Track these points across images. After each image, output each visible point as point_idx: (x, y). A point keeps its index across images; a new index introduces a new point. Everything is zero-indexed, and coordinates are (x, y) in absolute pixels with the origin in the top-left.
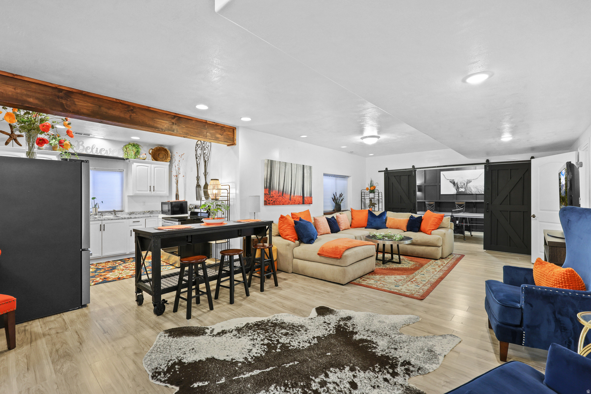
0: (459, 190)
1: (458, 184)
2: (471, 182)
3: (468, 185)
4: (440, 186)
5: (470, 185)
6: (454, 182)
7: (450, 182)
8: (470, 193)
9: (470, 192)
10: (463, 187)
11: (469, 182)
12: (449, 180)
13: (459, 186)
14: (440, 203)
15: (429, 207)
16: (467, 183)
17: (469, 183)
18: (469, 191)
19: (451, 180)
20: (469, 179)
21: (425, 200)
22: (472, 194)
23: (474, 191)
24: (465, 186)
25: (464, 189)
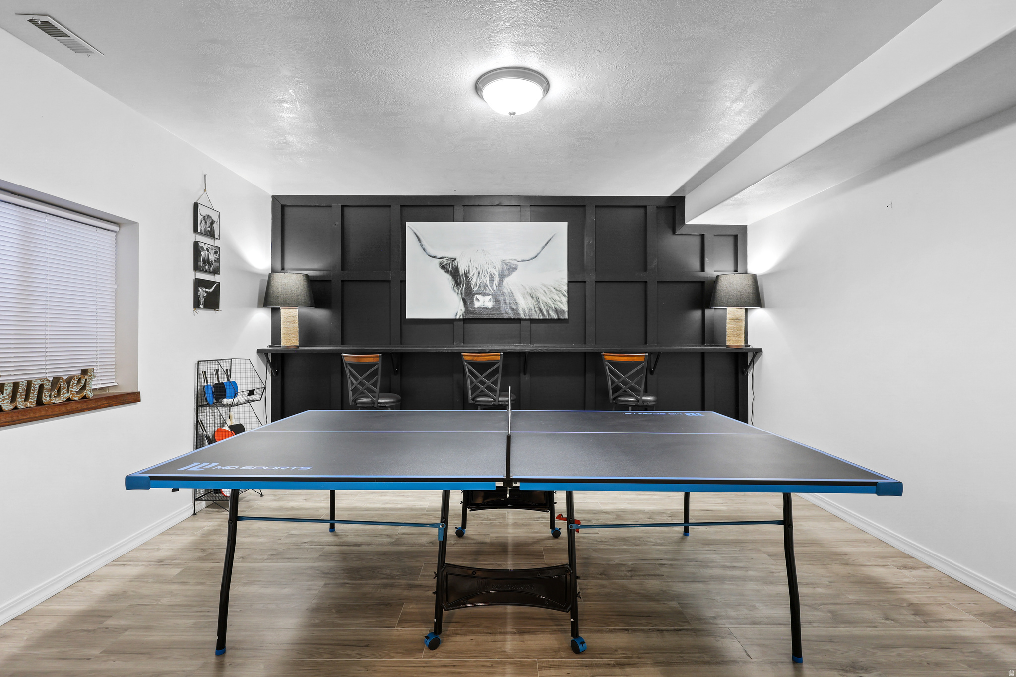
0: (472, 304)
1: (471, 275)
2: (515, 269)
3: (506, 280)
4: (403, 282)
5: (511, 282)
6: (457, 269)
7: (443, 267)
8: (513, 317)
9: (513, 309)
10: (487, 291)
11: (508, 270)
12: (437, 261)
13: (473, 285)
14: (402, 355)
15: (356, 379)
16: (502, 276)
17: (509, 275)
18: (508, 309)
19: (445, 262)
21: (343, 342)
22: (519, 321)
23: (525, 307)
24: (494, 287)
25: (490, 297)
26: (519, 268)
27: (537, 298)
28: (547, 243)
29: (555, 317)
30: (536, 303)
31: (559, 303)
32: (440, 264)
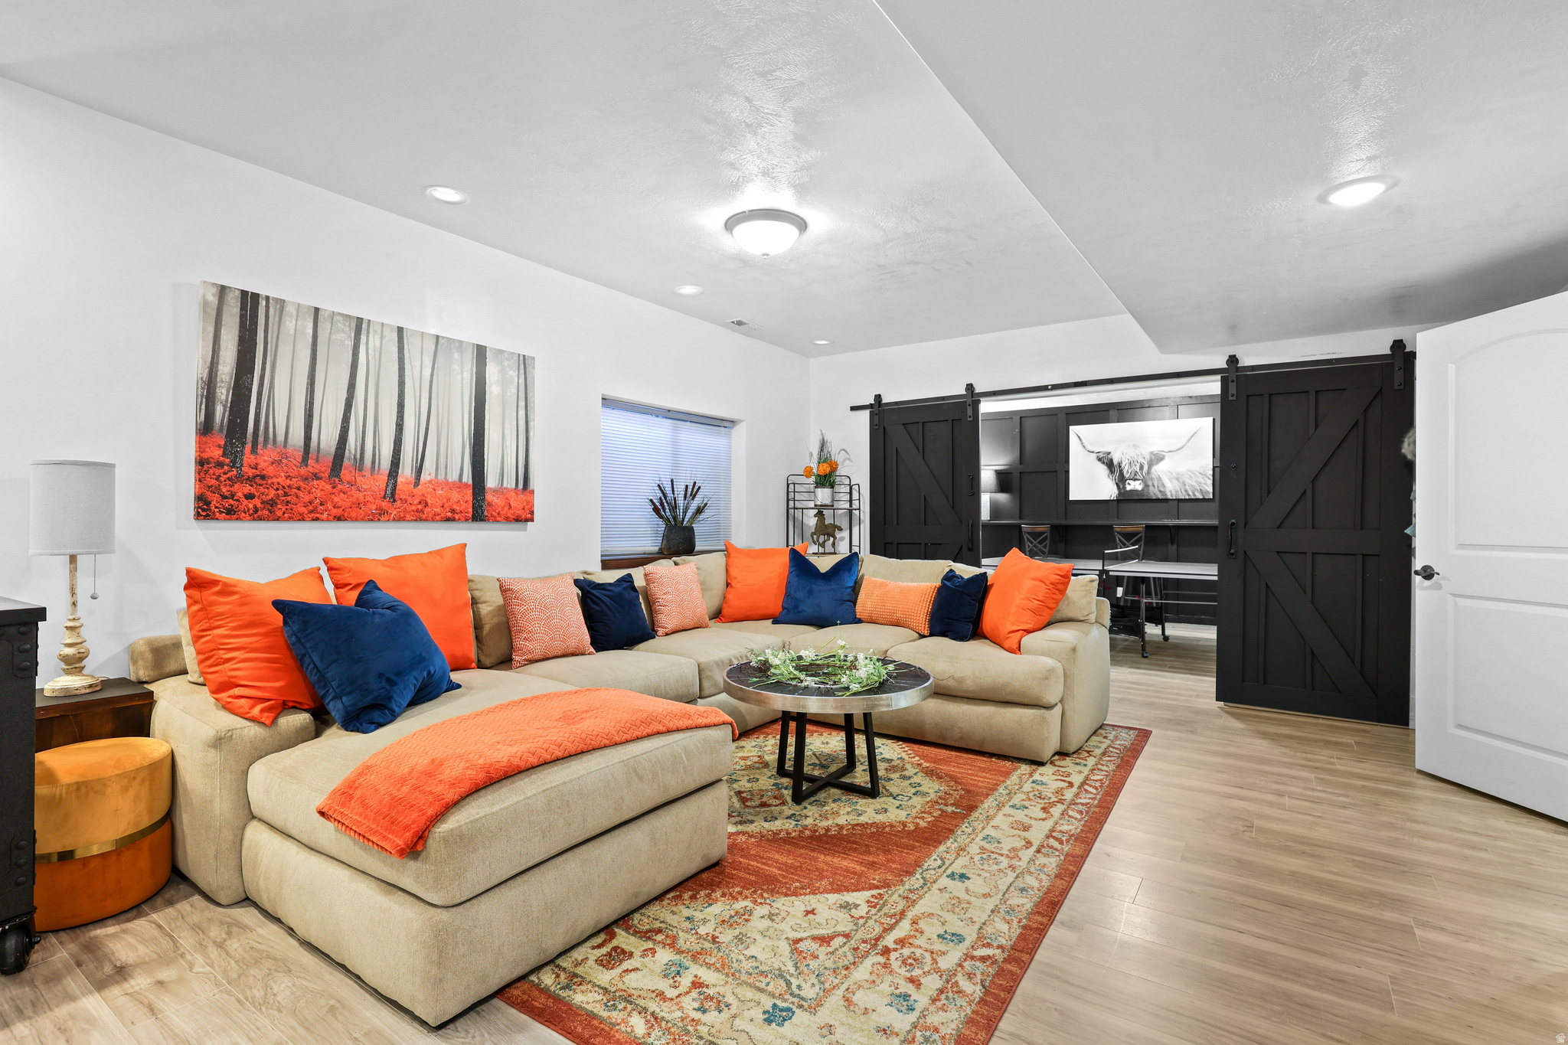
0: (1124, 488)
1: (1123, 465)
2: (1162, 459)
3: (1155, 468)
4: (1067, 472)
5: (1159, 469)
6: (1111, 461)
7: (1099, 460)
8: (1160, 497)
9: (1160, 491)
10: (1138, 477)
11: (1157, 458)
13: (1125, 473)
14: (1066, 527)
15: (1032, 543)
16: (1150, 466)
17: (1157, 463)
18: (1156, 491)
19: (1101, 455)
20: (1155, 449)
21: (1022, 518)
23: (1172, 489)
24: (1144, 474)
25: (1140, 481)
26: (1166, 457)
27: (1184, 482)
28: (1195, 433)
29: (1201, 497)
30: (1182, 486)
31: (1204, 486)
32: (1098, 457)
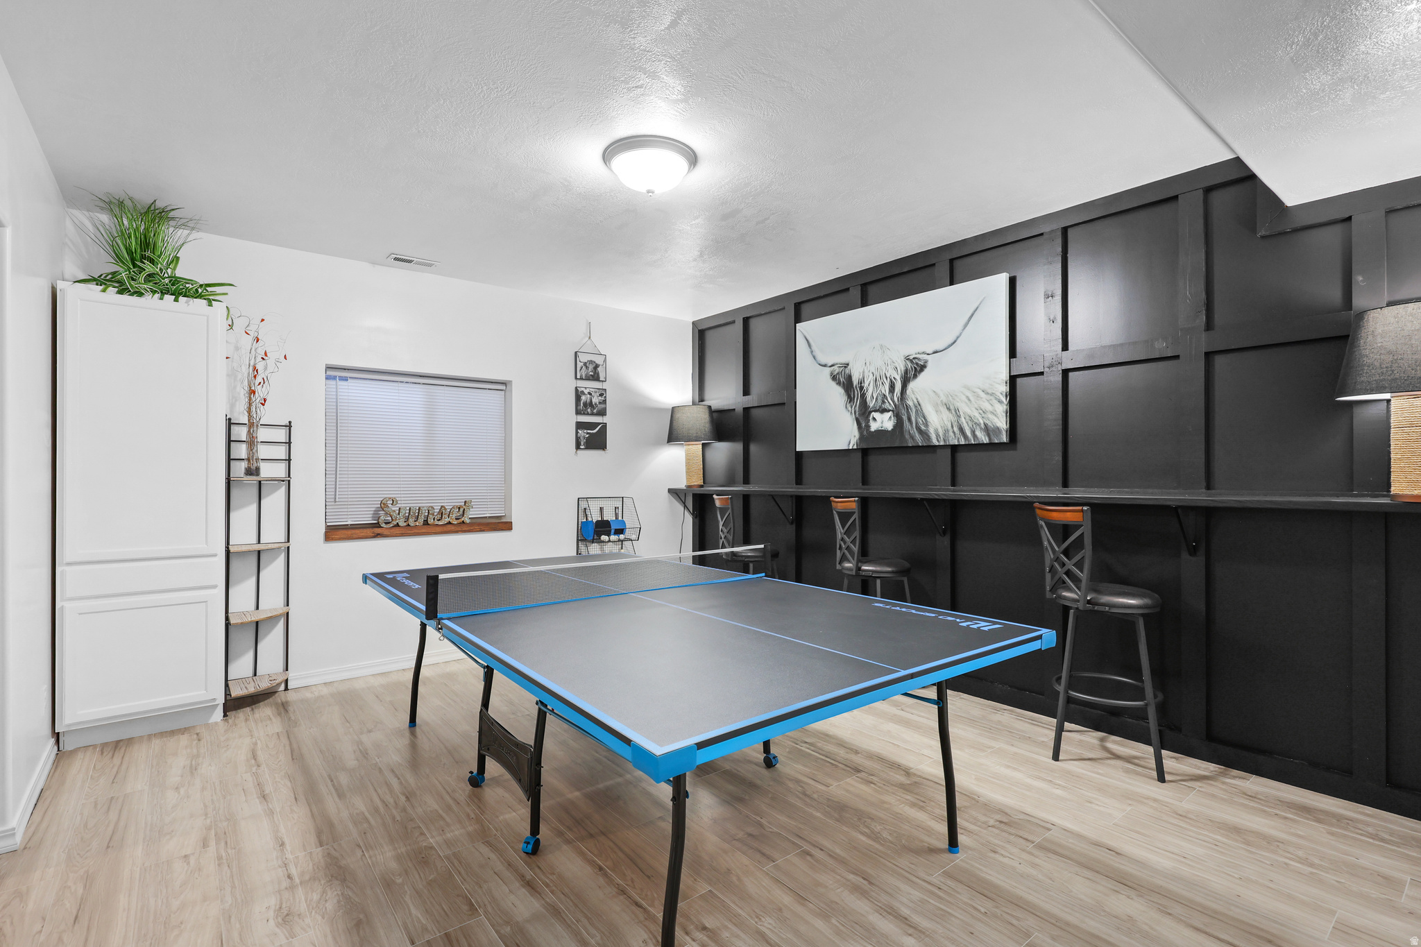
0: (868, 427)
1: (866, 385)
2: (923, 368)
3: (912, 386)
5: (919, 388)
6: (849, 378)
7: (834, 378)
8: (921, 442)
9: (921, 431)
10: (887, 406)
11: (916, 368)
12: (827, 371)
13: (868, 399)
16: (906, 381)
17: (915, 376)
18: (915, 431)
19: (836, 369)
20: (912, 351)
21: (746, 482)
22: (932, 449)
23: (938, 427)
24: (896, 399)
25: (890, 413)
26: (929, 365)
27: (957, 410)
28: (972, 315)
29: (985, 440)
30: (953, 419)
31: (991, 416)
32: (832, 374)
